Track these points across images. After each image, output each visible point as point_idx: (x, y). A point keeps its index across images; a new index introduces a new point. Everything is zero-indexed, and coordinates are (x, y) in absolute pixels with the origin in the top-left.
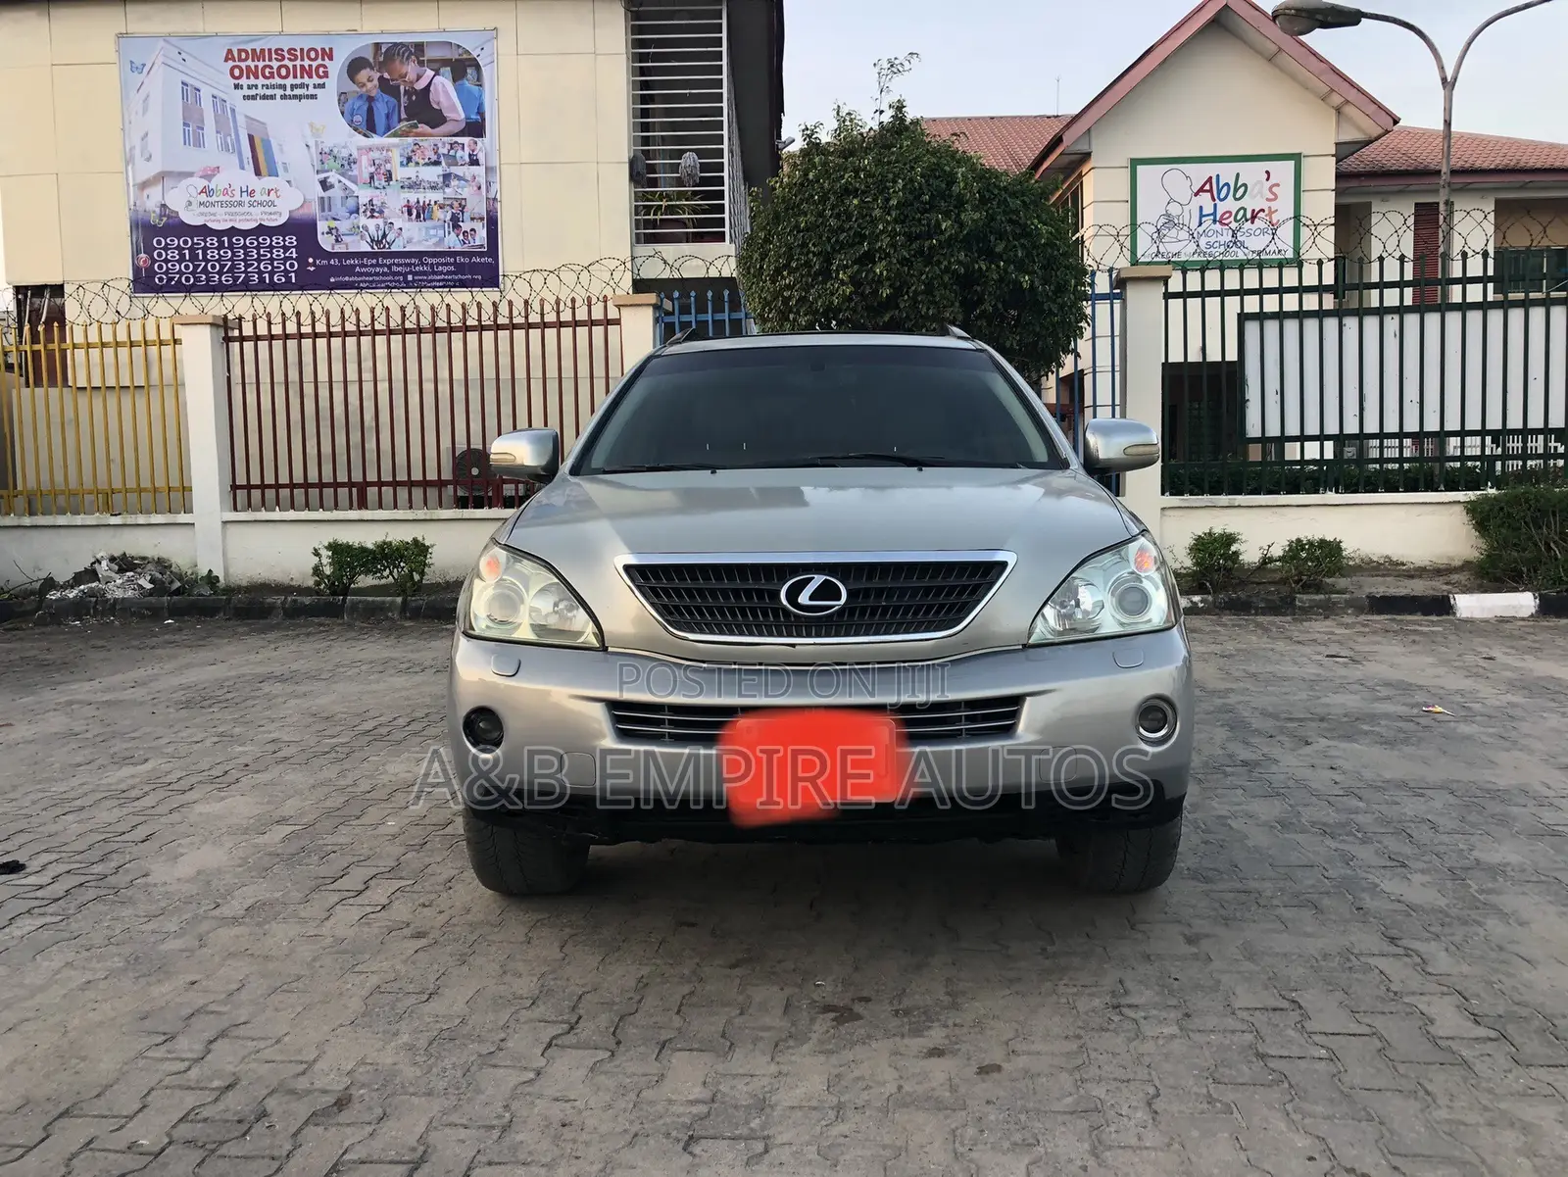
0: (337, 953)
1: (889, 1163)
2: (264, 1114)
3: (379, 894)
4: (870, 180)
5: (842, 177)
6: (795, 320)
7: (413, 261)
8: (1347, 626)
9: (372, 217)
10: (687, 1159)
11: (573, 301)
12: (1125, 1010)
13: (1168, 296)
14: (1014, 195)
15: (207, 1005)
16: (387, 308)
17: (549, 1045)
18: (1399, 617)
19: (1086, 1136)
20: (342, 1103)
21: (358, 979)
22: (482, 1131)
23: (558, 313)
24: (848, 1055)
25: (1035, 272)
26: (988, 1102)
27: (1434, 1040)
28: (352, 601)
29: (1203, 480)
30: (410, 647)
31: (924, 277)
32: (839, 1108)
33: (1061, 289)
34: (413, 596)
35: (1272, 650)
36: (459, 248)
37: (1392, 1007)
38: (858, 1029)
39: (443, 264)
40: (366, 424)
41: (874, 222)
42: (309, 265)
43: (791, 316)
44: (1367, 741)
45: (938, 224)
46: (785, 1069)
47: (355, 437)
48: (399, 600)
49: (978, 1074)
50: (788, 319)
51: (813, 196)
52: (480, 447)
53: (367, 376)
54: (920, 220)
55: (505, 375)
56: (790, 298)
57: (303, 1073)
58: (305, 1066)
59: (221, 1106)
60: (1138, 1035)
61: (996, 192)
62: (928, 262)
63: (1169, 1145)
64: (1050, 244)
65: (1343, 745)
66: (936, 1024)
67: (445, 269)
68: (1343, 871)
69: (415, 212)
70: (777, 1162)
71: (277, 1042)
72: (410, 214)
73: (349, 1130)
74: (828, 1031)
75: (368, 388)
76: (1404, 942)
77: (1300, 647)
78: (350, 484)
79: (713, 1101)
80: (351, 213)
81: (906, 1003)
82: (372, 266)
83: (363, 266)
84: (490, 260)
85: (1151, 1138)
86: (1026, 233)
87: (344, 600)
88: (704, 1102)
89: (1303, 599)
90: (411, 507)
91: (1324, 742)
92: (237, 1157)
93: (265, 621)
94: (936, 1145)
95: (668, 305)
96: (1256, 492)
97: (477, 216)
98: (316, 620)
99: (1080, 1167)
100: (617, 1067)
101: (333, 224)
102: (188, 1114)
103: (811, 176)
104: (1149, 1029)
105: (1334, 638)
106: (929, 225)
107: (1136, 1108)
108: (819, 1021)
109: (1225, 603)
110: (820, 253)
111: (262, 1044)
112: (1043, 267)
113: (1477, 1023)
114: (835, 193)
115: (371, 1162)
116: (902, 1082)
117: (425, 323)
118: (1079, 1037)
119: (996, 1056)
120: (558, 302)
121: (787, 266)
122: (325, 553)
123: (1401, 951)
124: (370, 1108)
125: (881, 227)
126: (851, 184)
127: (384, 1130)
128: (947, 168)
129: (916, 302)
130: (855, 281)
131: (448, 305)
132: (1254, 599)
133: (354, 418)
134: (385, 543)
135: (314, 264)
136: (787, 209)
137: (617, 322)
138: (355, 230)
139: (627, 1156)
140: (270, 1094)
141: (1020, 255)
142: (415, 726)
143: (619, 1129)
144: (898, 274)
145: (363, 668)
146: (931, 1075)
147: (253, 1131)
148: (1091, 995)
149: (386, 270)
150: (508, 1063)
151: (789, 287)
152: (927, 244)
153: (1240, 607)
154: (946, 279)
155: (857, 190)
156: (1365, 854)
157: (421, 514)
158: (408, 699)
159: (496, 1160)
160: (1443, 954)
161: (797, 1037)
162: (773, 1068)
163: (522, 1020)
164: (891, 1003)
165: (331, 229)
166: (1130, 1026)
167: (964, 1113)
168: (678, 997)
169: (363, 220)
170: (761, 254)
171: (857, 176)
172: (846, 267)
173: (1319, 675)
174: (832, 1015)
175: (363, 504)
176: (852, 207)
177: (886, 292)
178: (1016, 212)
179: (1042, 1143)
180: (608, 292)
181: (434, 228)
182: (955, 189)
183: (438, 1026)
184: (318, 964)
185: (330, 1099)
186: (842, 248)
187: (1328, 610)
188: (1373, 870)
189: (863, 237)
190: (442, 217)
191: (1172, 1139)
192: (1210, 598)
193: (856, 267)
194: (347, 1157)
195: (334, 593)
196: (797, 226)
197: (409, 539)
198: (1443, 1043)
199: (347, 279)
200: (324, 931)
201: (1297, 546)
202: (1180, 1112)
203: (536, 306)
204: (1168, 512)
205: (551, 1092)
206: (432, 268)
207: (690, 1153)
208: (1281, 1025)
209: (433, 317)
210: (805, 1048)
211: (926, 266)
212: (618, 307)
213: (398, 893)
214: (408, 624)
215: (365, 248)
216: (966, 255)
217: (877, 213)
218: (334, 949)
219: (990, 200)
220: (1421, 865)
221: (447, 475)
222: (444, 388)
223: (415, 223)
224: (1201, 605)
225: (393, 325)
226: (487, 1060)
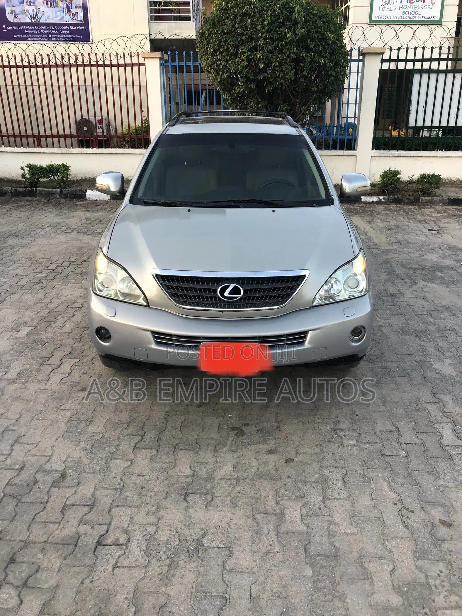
0: (54, 398)
1: (254, 506)
2: (36, 482)
3: (66, 367)
4: (256, 10)
5: (243, 7)
6: (222, 74)
7: (51, 28)
8: (439, 212)
9: (30, 5)
10: (185, 504)
11: (124, 54)
12: (338, 432)
13: (383, 61)
14: (319, 18)
15: (9, 426)
16: (41, 55)
17: (135, 447)
18: (458, 207)
19: (321, 494)
20: (63, 476)
21: (63, 413)
22: (114, 491)
23: (118, 60)
24: (240, 453)
25: (327, 57)
26: (289, 477)
27: (442, 446)
28: (40, 191)
29: (389, 143)
30: (65, 216)
31: (278, 59)
32: (237, 479)
33: (337, 64)
34: (64, 188)
35: (408, 226)
36: (71, 22)
37: (430, 430)
38: (244, 439)
39: (64, 30)
40: (37, 106)
41: (257, 31)
42: (4, 29)
43: (220, 73)
44: (438, 282)
45: (285, 34)
46: (219, 459)
47: (33, 111)
48: (59, 190)
49: (286, 463)
50: (219, 74)
51: (230, 16)
52: (87, 118)
53: (35, 83)
54: (277, 31)
55: (95, 84)
56: (220, 64)
57: (48, 462)
58: (48, 458)
59: (20, 477)
60: (342, 445)
61: (312, 16)
62: (280, 52)
63: (349, 497)
64: (334, 43)
65: (429, 285)
66: (272, 437)
67: (66, 32)
68: (421, 357)
69: (49, 3)
70: (216, 505)
71: (37, 446)
72: (47, 4)
73: (67, 490)
74: (233, 441)
75: (36, 88)
76: (438, 396)
77: (419, 225)
78: (33, 136)
79: (194, 476)
80: (20, 3)
81: (262, 426)
82: (32, 30)
83: (28, 29)
84: (85, 28)
85: (344, 494)
86: (324, 38)
87: (36, 190)
88: (191, 477)
89: (423, 199)
90: (60, 147)
91: (422, 283)
92: (29, 503)
93: (4, 198)
94: (270, 497)
95: (166, 57)
96: (410, 149)
97: (78, 6)
98: (25, 198)
99: (318, 508)
100: (160, 458)
101: (13, 9)
102: (9, 482)
103: (229, 5)
104: (346, 442)
105: (433, 219)
106: (281, 34)
107: (339, 480)
108: (230, 435)
109: (392, 199)
110: (233, 45)
111: (31, 447)
112: (331, 54)
113: (458, 438)
114: (240, 15)
115: (76, 505)
116: (259, 467)
117: (59, 63)
118: (321, 445)
119: (291, 454)
120: (117, 54)
121: (218, 50)
122: (26, 169)
123: (436, 400)
124: (73, 480)
125: (260, 35)
126: (248, 11)
127: (79, 490)
128: (290, 4)
129: (274, 70)
130: (248, 59)
131: (68, 54)
132: (404, 199)
133: (31, 103)
134: (50, 165)
135: (6, 28)
136: (219, 21)
137: (144, 65)
138: (23, 12)
139: (164, 503)
140: (37, 472)
141: (320, 49)
142: (72, 267)
143: (161, 490)
144: (268, 57)
145: (48, 229)
146: (269, 463)
147: (33, 490)
148: (326, 423)
149: (39, 32)
150: (121, 457)
151: (220, 60)
152: (280, 43)
153: (398, 202)
154: (288, 60)
155: (250, 15)
156: (430, 347)
157: (64, 150)
158: (67, 249)
159: (120, 505)
160: (451, 402)
161: (223, 443)
162: (214, 460)
163: (124, 434)
164: (256, 426)
165: (12, 11)
166: (338, 439)
167: (280, 482)
168: (180, 422)
169: (26, 7)
170: (207, 42)
171: (250, 7)
172: (245, 52)
173: (424, 241)
174: (235, 432)
175: (39, 145)
176: (248, 24)
177: (262, 66)
178: (320, 27)
179: (306, 496)
180: (140, 51)
181: (59, 11)
182: (294, 16)
183: (94, 438)
184: (47, 405)
185: (58, 475)
186: (243, 43)
187: (432, 204)
188: (432, 357)
189: (252, 39)
190: (62, 6)
191: (350, 495)
192: (387, 197)
193: (249, 53)
194: (67, 503)
195: (31, 187)
196: (223, 31)
197: (61, 164)
198: (445, 448)
199: (21, 36)
200: (48, 387)
201: (423, 177)
202: (353, 482)
203: (108, 57)
204: (374, 158)
205: (137, 471)
206: (59, 31)
207: (186, 501)
208: (391, 440)
209: (62, 60)
210: (225, 449)
211: (279, 54)
212: (144, 58)
213: (74, 367)
214: (64, 200)
215: (28, 21)
216: (297, 49)
217: (259, 27)
218: (52, 397)
219: (309, 21)
220: (449, 354)
221: (74, 132)
222: (69, 90)
223: (50, 8)
224: (383, 200)
225: (45, 63)
226: (112, 456)
